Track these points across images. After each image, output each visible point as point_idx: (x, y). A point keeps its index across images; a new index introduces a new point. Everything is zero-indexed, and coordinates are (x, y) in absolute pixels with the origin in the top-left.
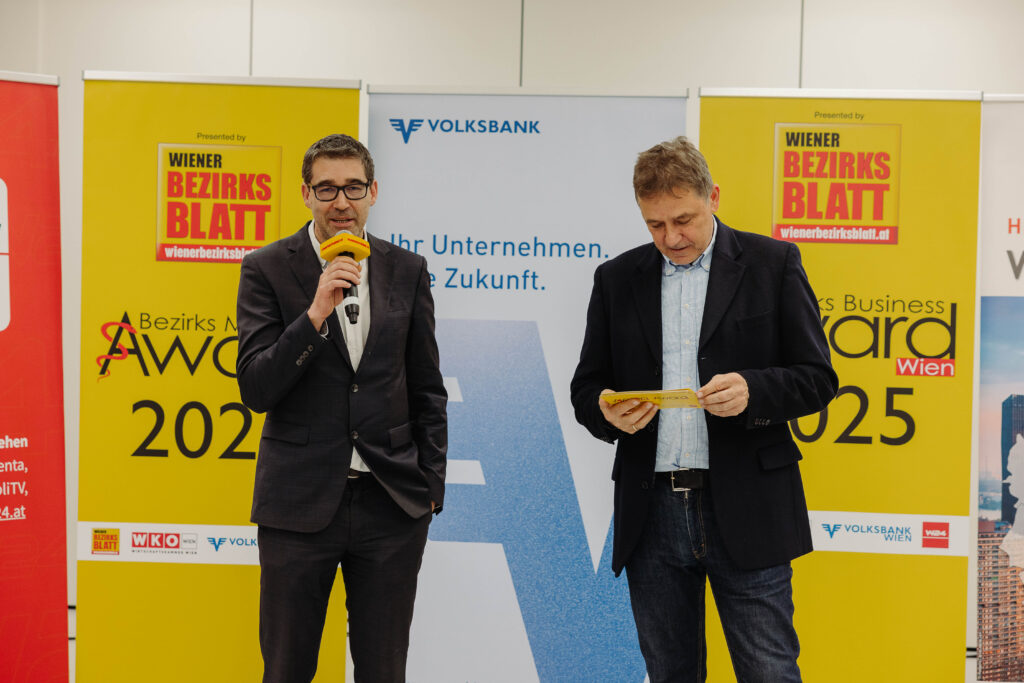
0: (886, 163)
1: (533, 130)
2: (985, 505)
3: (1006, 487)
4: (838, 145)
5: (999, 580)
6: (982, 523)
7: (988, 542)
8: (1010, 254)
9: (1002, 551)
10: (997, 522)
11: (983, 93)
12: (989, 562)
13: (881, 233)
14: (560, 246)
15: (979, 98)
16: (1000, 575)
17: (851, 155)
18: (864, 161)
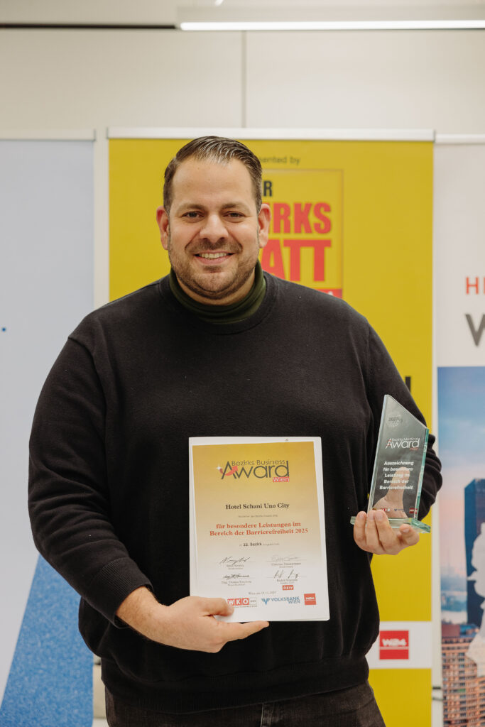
0: (327, 215)
2: (448, 606)
3: (471, 585)
5: (466, 693)
6: (446, 626)
7: (453, 648)
8: (469, 317)
9: (469, 659)
10: (462, 626)
11: (435, 133)
12: (454, 672)
15: (430, 138)
16: (467, 687)
17: (286, 207)
18: (302, 213)
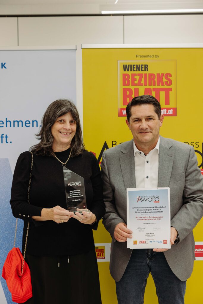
1: (3, 67)
4: (147, 70)
13: (169, 111)
14: (18, 122)
